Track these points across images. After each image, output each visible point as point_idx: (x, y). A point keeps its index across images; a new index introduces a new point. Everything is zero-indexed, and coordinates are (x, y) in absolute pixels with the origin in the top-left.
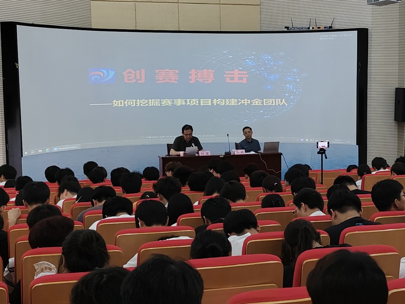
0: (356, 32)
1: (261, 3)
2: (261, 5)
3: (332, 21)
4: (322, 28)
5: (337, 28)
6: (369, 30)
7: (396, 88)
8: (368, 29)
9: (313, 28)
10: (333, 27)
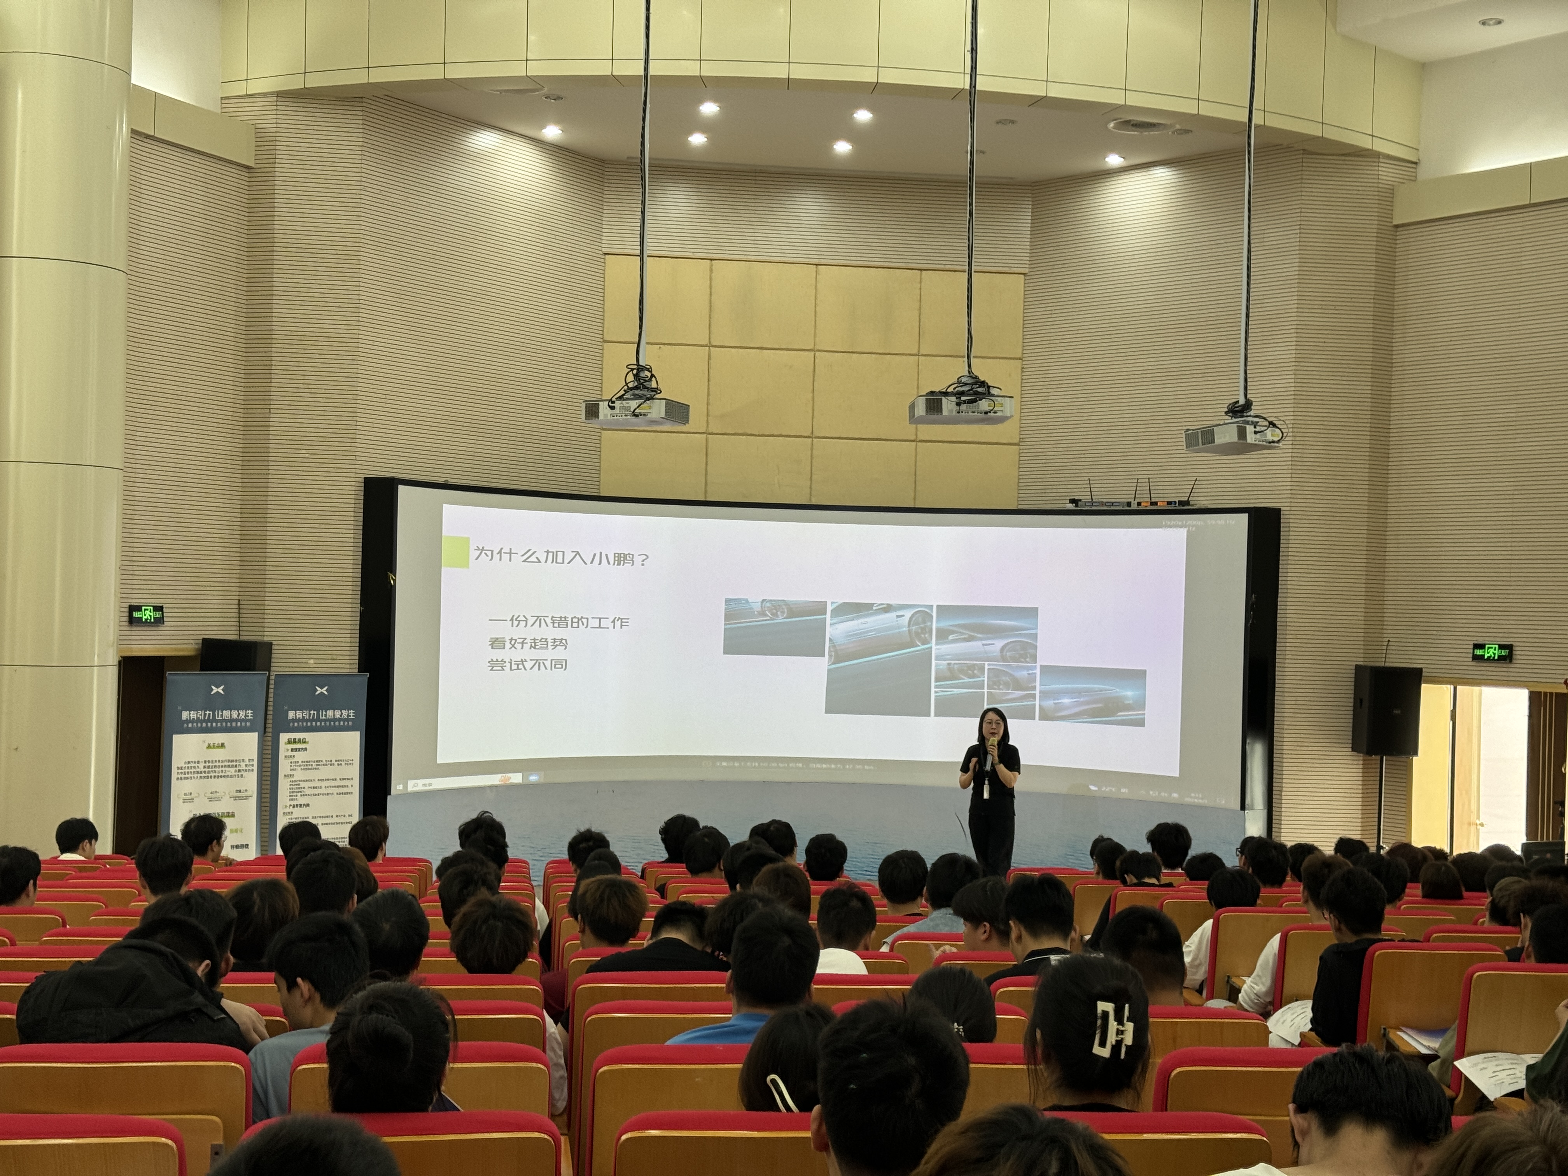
0: (1245, 517)
1: (1021, 440)
2: (1021, 444)
3: (1191, 487)
4: (1161, 506)
5: (1203, 507)
6: (1282, 513)
7: (1356, 666)
8: (1279, 510)
9: (1139, 504)
10: (1191, 503)
